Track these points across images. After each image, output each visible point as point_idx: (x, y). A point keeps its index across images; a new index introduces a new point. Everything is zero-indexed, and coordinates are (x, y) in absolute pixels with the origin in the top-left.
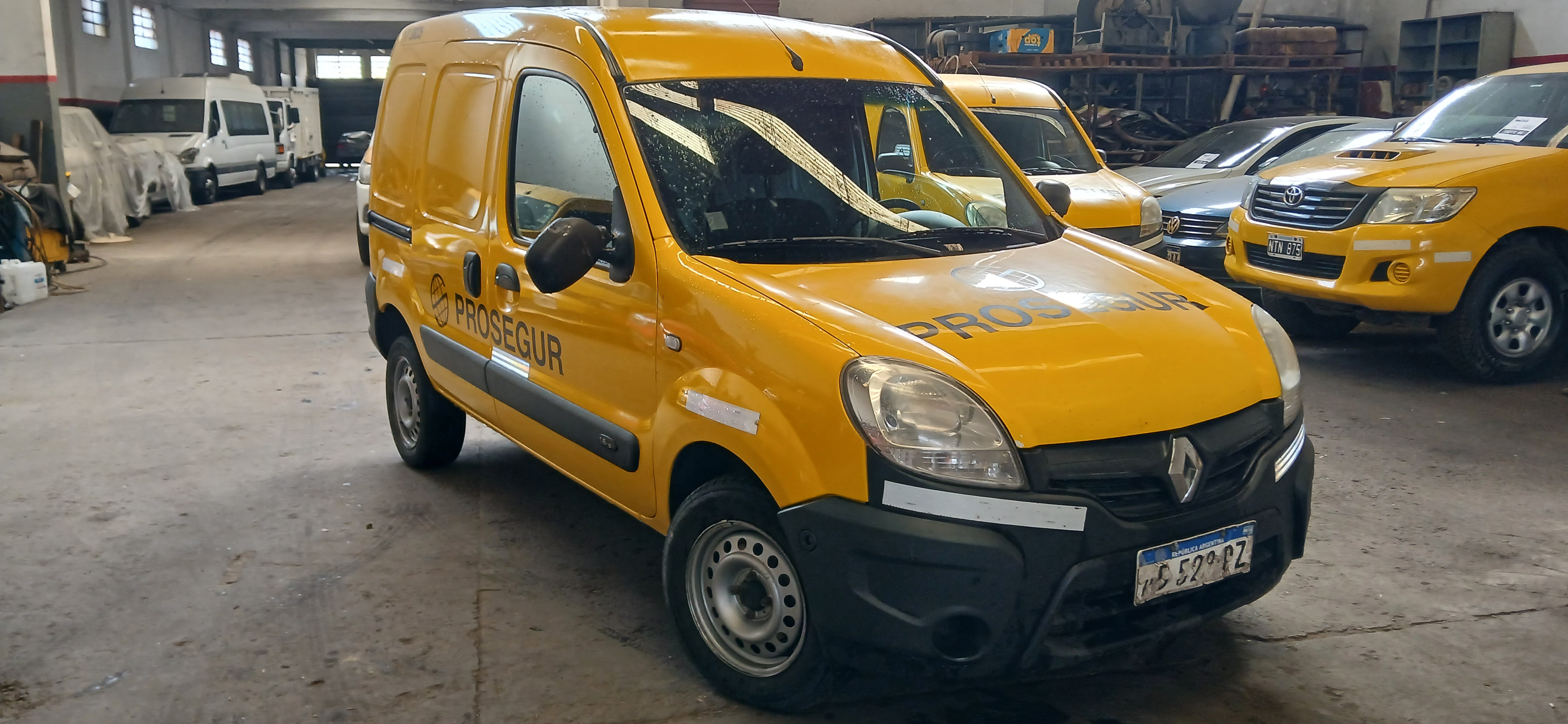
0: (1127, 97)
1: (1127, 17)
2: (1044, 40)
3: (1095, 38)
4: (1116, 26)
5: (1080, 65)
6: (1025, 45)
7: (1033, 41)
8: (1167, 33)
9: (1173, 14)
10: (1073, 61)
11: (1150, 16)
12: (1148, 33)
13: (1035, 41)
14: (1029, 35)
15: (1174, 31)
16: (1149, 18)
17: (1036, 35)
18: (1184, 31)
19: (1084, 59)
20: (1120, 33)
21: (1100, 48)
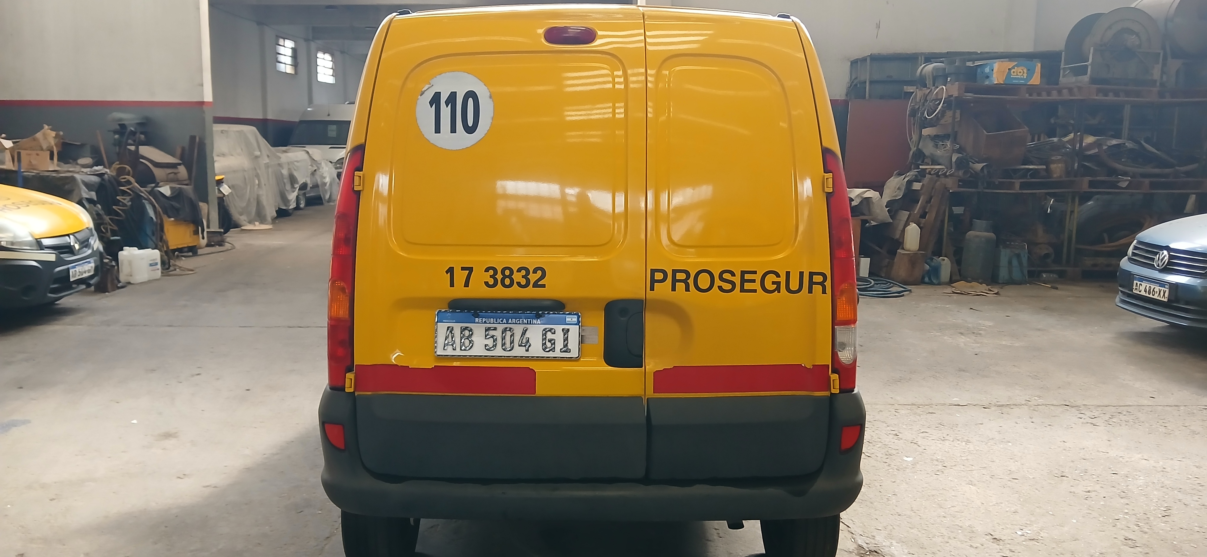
0: (1115, 127)
1: (1115, 52)
2: (1031, 72)
3: (1083, 71)
4: (1103, 59)
5: (1066, 96)
6: (1012, 76)
7: (1019, 73)
8: (1156, 66)
9: (1164, 48)
10: (1060, 92)
11: (1139, 50)
12: (1138, 67)
13: (1022, 74)
14: (1016, 68)
15: (1164, 65)
16: (1138, 52)
17: (1022, 68)
18: (1175, 64)
19: (1070, 90)
20: (1108, 66)
21: (1087, 80)
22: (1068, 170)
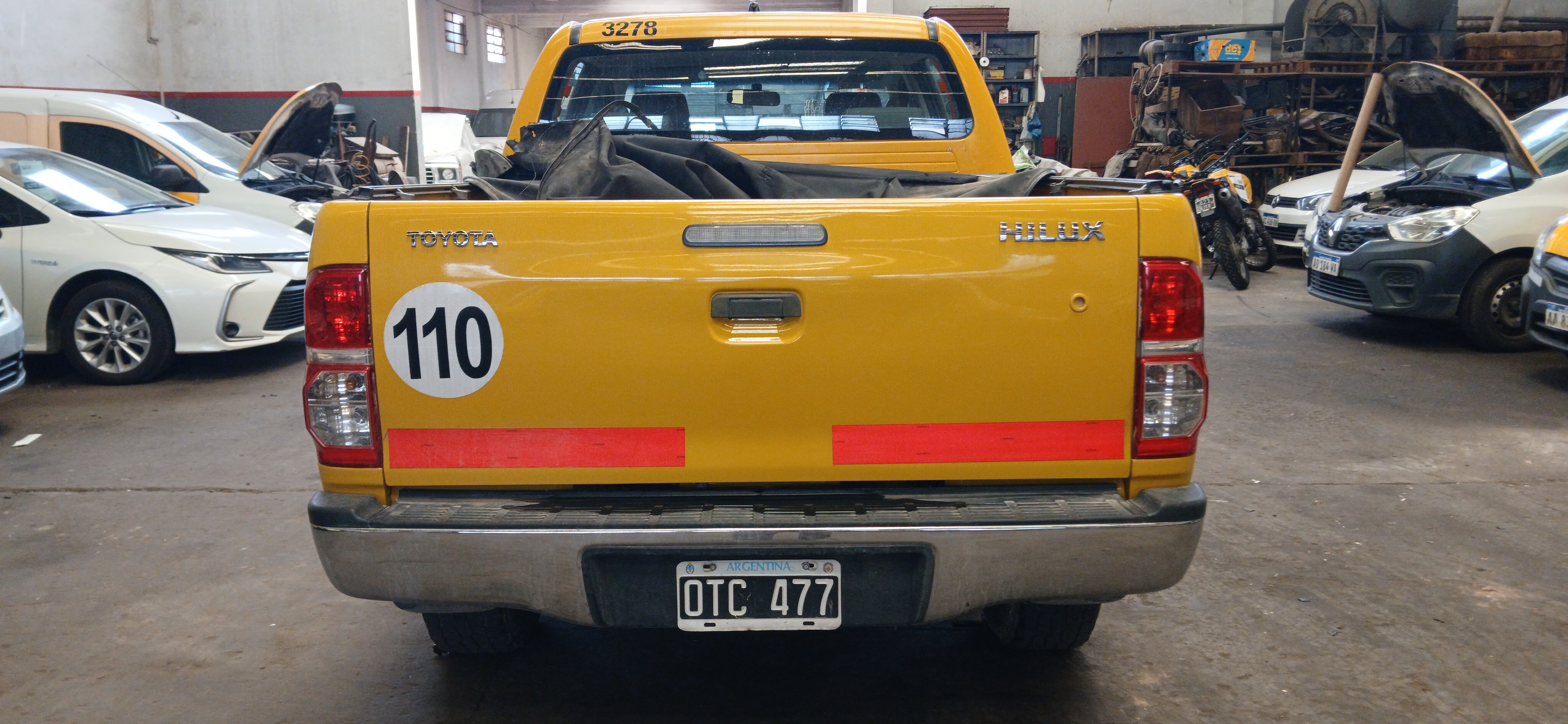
2: (1245, 49)
3: (1298, 46)
5: (1284, 71)
6: (1226, 53)
7: (1234, 50)
8: (1371, 40)
9: (1379, 22)
10: (1279, 67)
12: (1352, 42)
14: (1230, 45)
15: (1380, 39)
16: (1354, 27)
17: (1237, 45)
20: (1323, 41)
21: (1302, 55)
22: (1285, 145)
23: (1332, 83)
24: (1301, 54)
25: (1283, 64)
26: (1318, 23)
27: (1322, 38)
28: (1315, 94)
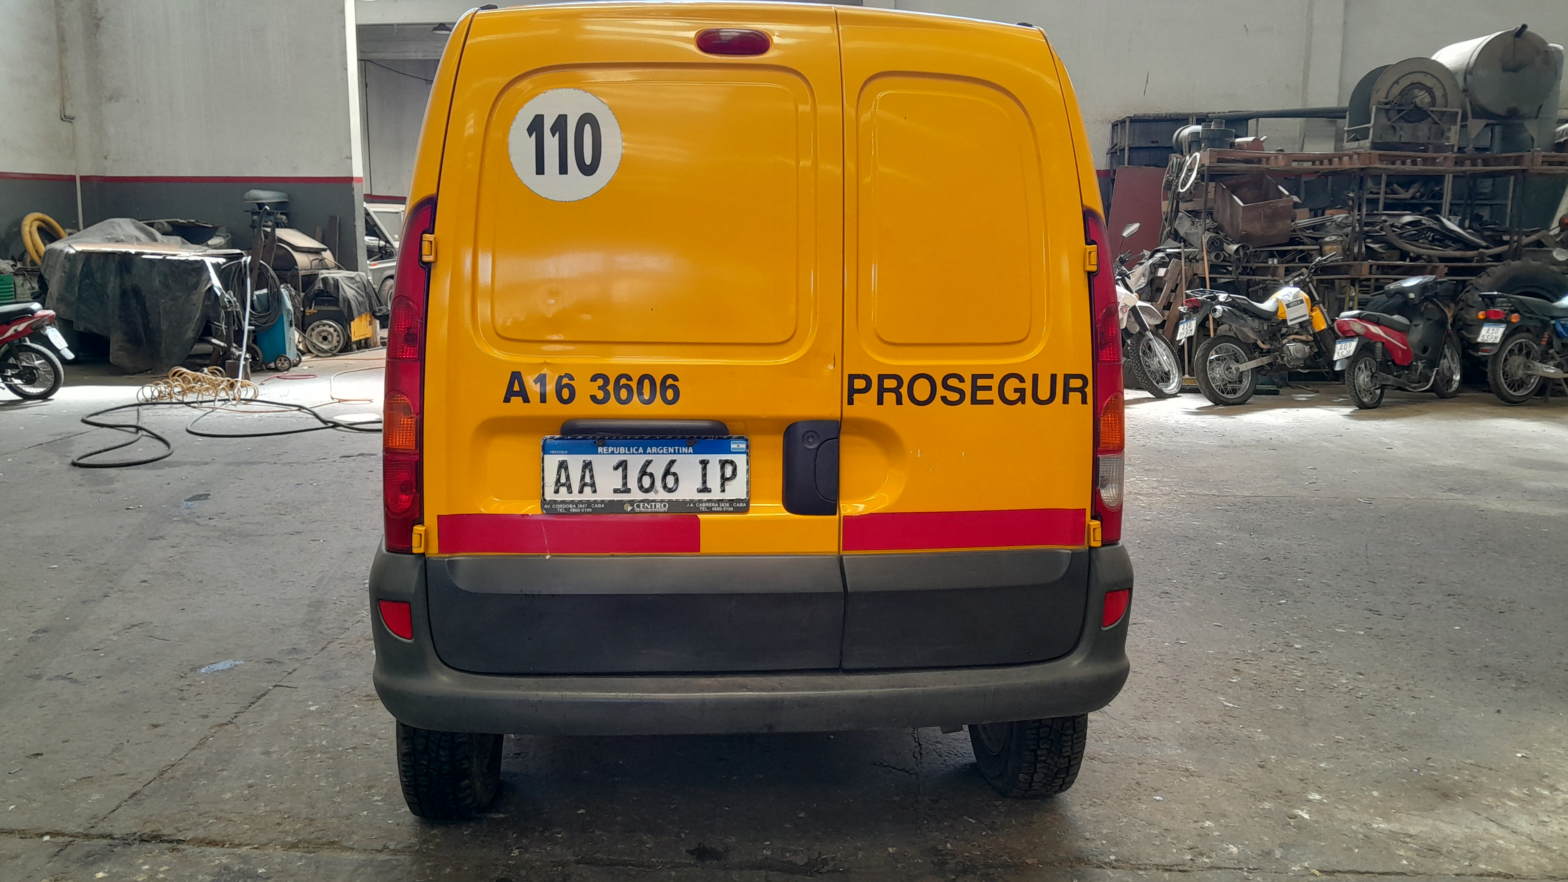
0: (1432, 201)
1: (1404, 110)
3: (1365, 134)
4: (1389, 120)
5: (1346, 164)
8: (1453, 128)
11: (1434, 109)
12: (1430, 129)
16: (1432, 111)
18: (1476, 126)
19: (1351, 157)
20: (1394, 128)
21: (1369, 145)
22: (1347, 251)
23: (1407, 181)
24: (1367, 143)
25: (1346, 155)
26: (1388, 106)
27: (1393, 124)
28: (1386, 193)
